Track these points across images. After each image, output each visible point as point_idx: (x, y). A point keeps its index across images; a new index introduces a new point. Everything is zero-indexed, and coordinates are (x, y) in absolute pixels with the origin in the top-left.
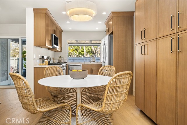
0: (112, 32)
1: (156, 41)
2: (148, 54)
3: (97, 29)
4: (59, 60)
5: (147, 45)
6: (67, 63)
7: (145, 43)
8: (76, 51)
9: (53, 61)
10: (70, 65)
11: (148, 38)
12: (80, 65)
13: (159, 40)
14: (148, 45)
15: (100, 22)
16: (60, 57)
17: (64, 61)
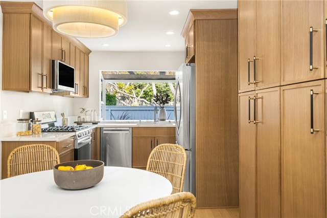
0: (194, 57)
1: (279, 91)
2: (262, 123)
3: (168, 46)
4: (79, 117)
5: (261, 100)
6: (99, 125)
7: (257, 92)
8: (138, 89)
9: (64, 121)
10: (104, 129)
11: (262, 82)
12: (128, 129)
13: (285, 91)
14: (262, 98)
15: (170, 33)
16: (84, 109)
17: (93, 120)
